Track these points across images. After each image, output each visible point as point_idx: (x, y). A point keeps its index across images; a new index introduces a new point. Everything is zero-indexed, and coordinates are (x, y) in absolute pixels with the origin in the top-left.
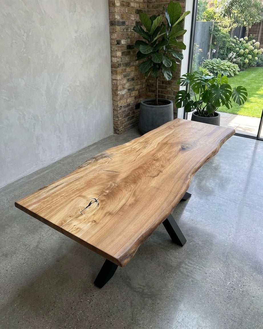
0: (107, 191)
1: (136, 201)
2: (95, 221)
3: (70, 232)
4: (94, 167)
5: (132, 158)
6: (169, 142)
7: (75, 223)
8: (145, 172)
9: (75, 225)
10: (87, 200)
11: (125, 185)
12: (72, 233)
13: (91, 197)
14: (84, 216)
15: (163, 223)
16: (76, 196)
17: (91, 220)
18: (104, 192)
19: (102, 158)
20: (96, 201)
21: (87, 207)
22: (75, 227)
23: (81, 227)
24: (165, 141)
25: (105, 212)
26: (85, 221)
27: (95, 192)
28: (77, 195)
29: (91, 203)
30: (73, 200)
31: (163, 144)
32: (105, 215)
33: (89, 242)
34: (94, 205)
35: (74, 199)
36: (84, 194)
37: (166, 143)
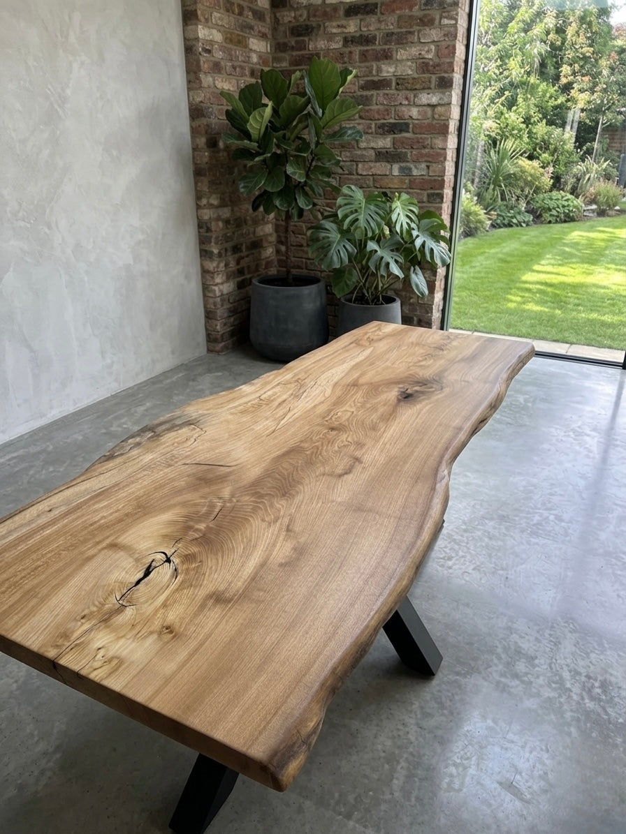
0: (202, 526)
1: (301, 551)
2: (169, 629)
3: (83, 672)
4: (149, 457)
5: (264, 425)
6: (362, 381)
7: (101, 639)
8: (310, 463)
9: (100, 646)
10: (137, 560)
11: (257, 503)
12: (92, 676)
13: (150, 548)
14: (129, 612)
15: (385, 628)
16: (100, 547)
17: (157, 625)
18: (190, 528)
19: (173, 428)
20: (168, 560)
21: (138, 582)
22: (102, 653)
23: (124, 654)
24: (350, 379)
25: (202, 593)
26: (138, 628)
27: (164, 531)
28: (104, 544)
29: (150, 566)
30: (89, 559)
31: (348, 385)
32: (203, 606)
33: (155, 705)
34: (163, 574)
35: (95, 555)
36: (125, 539)
37: (355, 384)
